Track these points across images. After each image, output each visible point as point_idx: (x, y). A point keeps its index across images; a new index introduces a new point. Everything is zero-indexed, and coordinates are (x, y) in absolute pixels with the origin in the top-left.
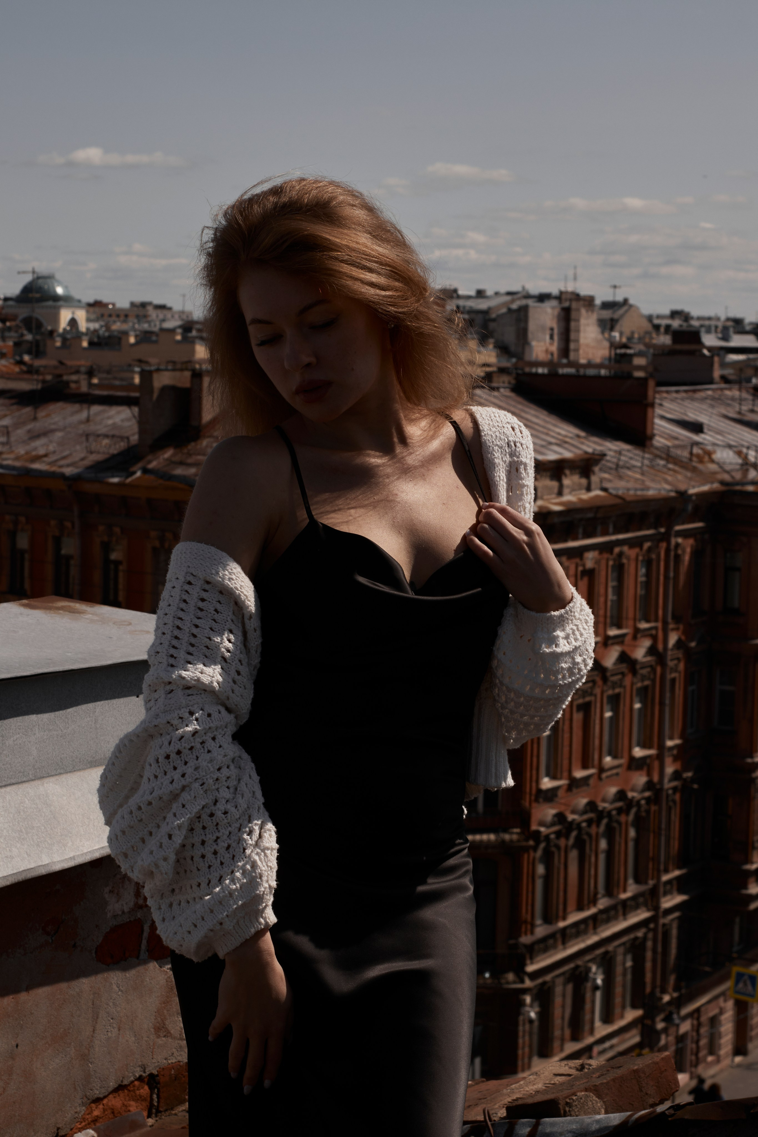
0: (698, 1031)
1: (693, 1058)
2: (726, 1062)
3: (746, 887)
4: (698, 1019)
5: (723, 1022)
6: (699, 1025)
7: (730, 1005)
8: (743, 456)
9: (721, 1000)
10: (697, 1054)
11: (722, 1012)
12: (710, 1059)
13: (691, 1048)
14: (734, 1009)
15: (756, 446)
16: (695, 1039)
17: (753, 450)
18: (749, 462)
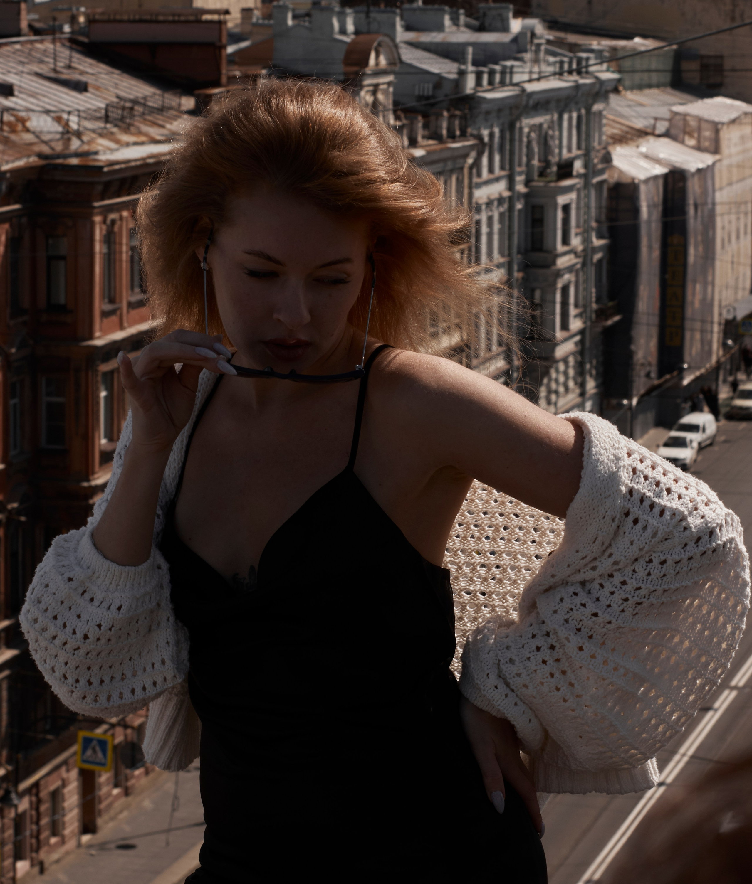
0: (37, 809)
1: (34, 841)
2: (71, 844)
4: (37, 795)
5: (67, 796)
6: (39, 801)
7: (74, 774)
8: (63, 123)
9: (63, 770)
10: (37, 837)
11: (64, 784)
12: (53, 840)
13: (30, 828)
14: (78, 780)
15: (79, 111)
16: (35, 819)
17: (75, 115)
18: (70, 130)
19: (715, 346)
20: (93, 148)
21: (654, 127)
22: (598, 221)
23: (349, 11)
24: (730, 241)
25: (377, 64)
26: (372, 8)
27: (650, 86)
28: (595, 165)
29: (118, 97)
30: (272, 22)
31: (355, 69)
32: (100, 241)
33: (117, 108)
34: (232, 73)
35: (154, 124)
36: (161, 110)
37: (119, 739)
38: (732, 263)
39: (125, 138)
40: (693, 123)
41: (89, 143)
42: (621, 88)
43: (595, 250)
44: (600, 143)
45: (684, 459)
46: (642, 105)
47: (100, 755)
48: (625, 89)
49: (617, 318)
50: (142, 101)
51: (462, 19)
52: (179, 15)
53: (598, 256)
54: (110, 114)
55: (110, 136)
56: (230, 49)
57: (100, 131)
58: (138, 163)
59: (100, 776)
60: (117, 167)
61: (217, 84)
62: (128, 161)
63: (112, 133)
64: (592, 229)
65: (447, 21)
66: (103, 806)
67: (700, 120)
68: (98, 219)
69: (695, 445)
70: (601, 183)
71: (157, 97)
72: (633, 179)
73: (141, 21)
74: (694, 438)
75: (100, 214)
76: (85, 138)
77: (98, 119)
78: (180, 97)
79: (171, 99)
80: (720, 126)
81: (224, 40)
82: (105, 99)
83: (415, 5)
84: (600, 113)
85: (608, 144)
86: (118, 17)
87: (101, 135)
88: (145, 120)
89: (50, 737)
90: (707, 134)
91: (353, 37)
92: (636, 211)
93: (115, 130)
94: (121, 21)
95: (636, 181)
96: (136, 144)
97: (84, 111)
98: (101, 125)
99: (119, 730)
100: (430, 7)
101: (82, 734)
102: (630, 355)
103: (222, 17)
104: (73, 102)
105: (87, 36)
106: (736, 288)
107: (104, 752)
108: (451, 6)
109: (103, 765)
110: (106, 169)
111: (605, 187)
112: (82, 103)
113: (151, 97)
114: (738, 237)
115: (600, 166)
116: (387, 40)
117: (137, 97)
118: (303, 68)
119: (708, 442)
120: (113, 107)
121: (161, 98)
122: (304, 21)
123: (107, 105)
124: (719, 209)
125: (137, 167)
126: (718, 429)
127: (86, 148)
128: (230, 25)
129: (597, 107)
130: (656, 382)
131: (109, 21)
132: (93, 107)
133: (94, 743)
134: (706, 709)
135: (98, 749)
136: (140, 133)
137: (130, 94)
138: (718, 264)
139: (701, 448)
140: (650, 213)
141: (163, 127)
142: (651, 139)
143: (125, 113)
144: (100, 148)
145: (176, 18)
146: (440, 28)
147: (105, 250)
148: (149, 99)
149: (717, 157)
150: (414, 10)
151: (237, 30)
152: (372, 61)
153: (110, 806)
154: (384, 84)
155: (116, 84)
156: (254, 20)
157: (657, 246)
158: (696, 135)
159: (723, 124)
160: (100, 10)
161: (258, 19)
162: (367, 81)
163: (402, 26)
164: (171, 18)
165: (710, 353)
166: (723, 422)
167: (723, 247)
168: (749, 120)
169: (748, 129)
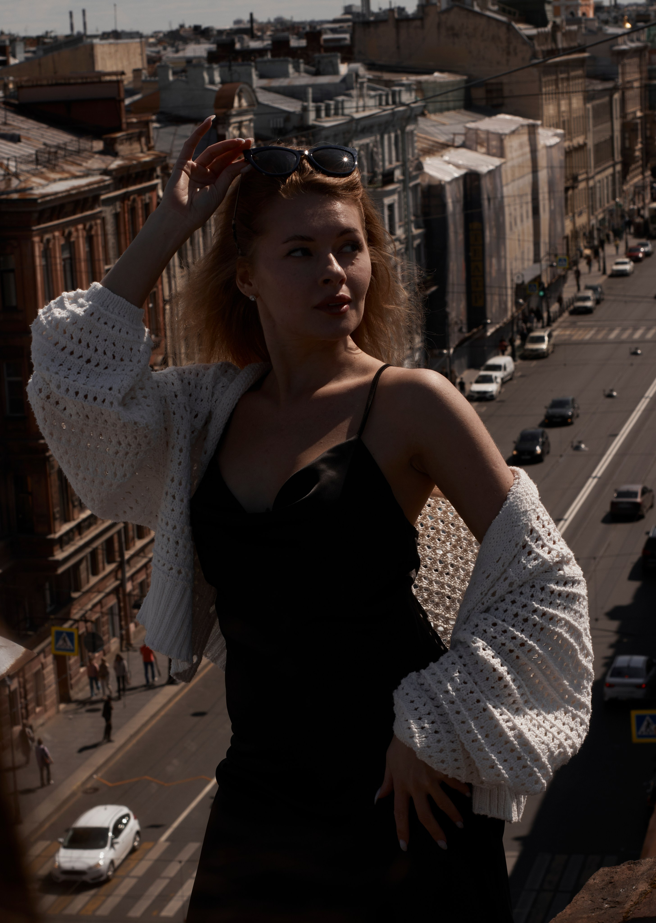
0: (24, 687)
1: (24, 711)
2: (51, 712)
3: (52, 554)
4: (23, 676)
5: (46, 676)
7: (50, 659)
8: (4, 167)
9: (42, 656)
10: (26, 707)
11: (43, 667)
12: (38, 710)
13: (20, 702)
14: (53, 663)
15: (15, 157)
16: (23, 695)
17: (12, 161)
18: (10, 172)
19: (509, 304)
20: (29, 185)
21: (453, 140)
22: (415, 215)
23: (215, 66)
24: (515, 224)
25: (240, 106)
26: (233, 63)
27: (448, 109)
28: (410, 173)
29: (45, 144)
30: (157, 79)
31: (223, 110)
32: (40, 256)
33: (44, 153)
34: (129, 121)
35: (74, 163)
36: (78, 152)
37: (82, 630)
38: (519, 240)
39: (53, 176)
40: (483, 136)
41: (25, 181)
42: (426, 112)
43: (414, 238)
44: (413, 156)
45: (492, 392)
46: (444, 124)
47: (69, 643)
48: (430, 112)
49: (434, 289)
50: (63, 146)
51: (302, 67)
52: (86, 78)
53: (417, 242)
54: (39, 158)
55: (40, 175)
56: (127, 101)
57: (33, 172)
58: (64, 194)
59: (70, 659)
60: (48, 198)
61: (119, 129)
62: (56, 193)
63: (42, 173)
64: (412, 222)
65: (291, 69)
66: (73, 681)
67: (488, 132)
68: (36, 239)
69: (499, 380)
70: (416, 186)
71: (74, 143)
72: (440, 181)
73: (57, 84)
74: (498, 375)
75: (38, 235)
76: (22, 178)
77: (31, 162)
78: (92, 141)
79: (85, 144)
80: (503, 137)
81: (122, 95)
82: (35, 146)
83: (265, 58)
84: (412, 133)
85: (419, 156)
86: (39, 83)
87: (34, 175)
88: (67, 160)
89: (30, 633)
90: (494, 143)
91: (220, 86)
92: (444, 205)
93: (44, 170)
94: (41, 86)
95: (443, 183)
96: (61, 179)
97: (20, 157)
98: (32, 167)
99: (82, 624)
100: (276, 59)
101: (54, 629)
102: (446, 315)
103: (119, 78)
104: (10, 150)
105: (17, 99)
106: (523, 259)
107: (72, 641)
108: (293, 57)
109: (72, 651)
110: (39, 201)
111: (419, 189)
112: (17, 151)
113: (70, 142)
114: (522, 221)
115: (414, 173)
116: (246, 86)
117: (59, 144)
118: (183, 113)
119: (509, 377)
120: (41, 152)
121: (77, 143)
122: (182, 76)
123: (37, 151)
124: (506, 201)
125: (63, 197)
126: (516, 367)
127: (23, 185)
128: (126, 83)
129: (409, 128)
130: (467, 335)
131: (33, 86)
132: (26, 154)
133: (64, 634)
135: (67, 639)
136: (63, 171)
137: (53, 141)
138: (508, 242)
139: (504, 382)
140: (454, 207)
141: (80, 165)
142: (452, 151)
143: (51, 157)
144: (34, 185)
145: (84, 81)
146: (286, 75)
147: (44, 263)
148: (68, 144)
149: (503, 160)
150: (265, 62)
151: (131, 86)
152: (236, 104)
153: (79, 681)
154: (246, 121)
155: (42, 135)
156: (143, 78)
157: (461, 231)
158: (485, 144)
159: (506, 135)
160: (25, 78)
161: (146, 77)
162: (234, 120)
163: (257, 75)
164: (80, 81)
165: (506, 310)
166: (519, 362)
167: (511, 229)
168: (526, 130)
169: (525, 138)
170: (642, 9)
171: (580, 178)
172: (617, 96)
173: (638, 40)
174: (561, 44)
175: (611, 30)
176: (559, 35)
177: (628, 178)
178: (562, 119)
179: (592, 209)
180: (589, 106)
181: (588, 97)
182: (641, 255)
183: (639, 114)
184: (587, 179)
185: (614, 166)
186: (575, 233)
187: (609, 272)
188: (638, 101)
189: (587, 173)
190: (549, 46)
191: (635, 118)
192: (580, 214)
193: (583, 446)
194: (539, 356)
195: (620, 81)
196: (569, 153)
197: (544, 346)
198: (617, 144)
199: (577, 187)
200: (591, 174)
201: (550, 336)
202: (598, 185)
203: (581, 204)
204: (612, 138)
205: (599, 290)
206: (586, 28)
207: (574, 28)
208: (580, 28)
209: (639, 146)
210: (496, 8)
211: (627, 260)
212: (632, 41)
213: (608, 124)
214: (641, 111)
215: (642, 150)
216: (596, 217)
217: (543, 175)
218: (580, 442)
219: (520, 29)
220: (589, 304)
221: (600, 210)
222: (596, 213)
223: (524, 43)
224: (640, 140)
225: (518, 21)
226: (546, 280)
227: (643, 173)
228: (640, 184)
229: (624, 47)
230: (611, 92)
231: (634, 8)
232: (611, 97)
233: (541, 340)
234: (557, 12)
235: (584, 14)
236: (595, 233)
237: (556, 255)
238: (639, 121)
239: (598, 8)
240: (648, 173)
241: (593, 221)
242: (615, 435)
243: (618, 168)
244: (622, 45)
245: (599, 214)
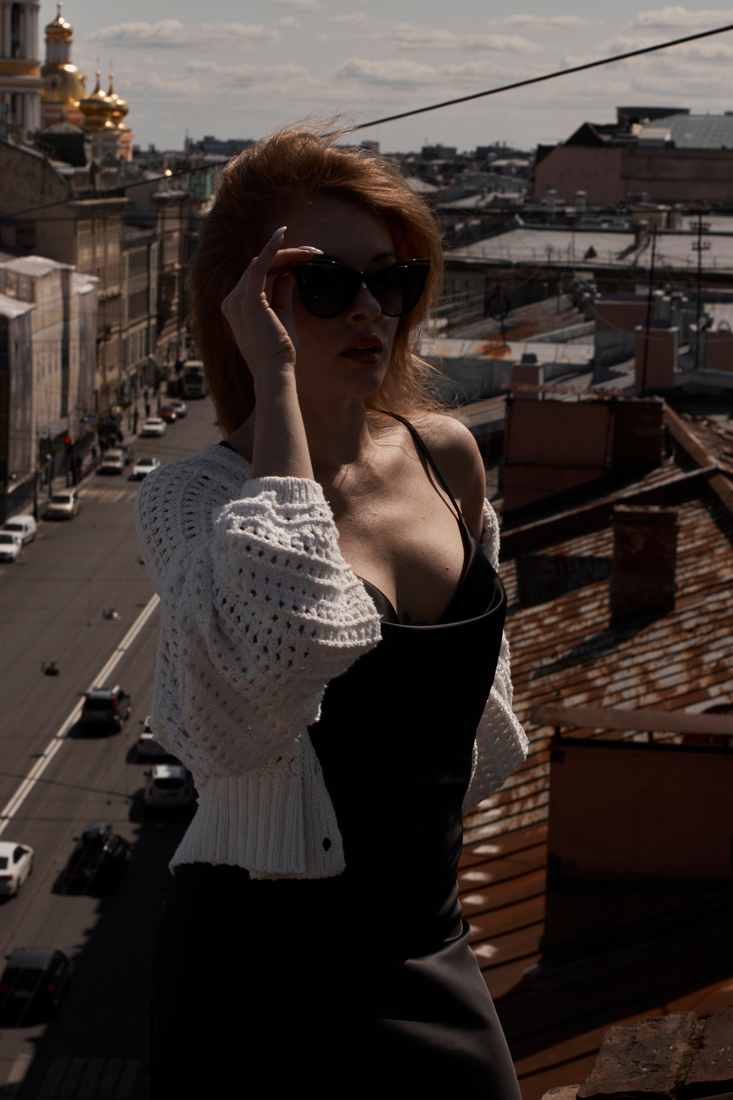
19: (33, 460)
24: (43, 374)
38: (46, 392)
40: (12, 277)
45: (11, 554)
67: (18, 274)
69: (19, 541)
74: (18, 535)
80: (35, 280)
90: (25, 286)
106: (49, 412)
114: (50, 371)
119: (30, 539)
124: (35, 347)
126: (39, 528)
134: (38, 755)
138: (35, 393)
139: (25, 544)
149: (33, 305)
158: (15, 287)
159: (37, 278)
165: (29, 466)
166: (41, 523)
167: (38, 379)
168: (59, 274)
169: (57, 283)
170: (183, 158)
171: (114, 329)
172: (155, 246)
173: (180, 188)
174: (100, 186)
175: (152, 176)
176: (98, 177)
177: (163, 333)
178: (96, 266)
179: (124, 364)
180: (126, 254)
181: (125, 245)
182: (174, 416)
183: (177, 266)
184: (120, 332)
185: (149, 319)
186: (106, 388)
187: (139, 431)
188: (176, 253)
189: (120, 325)
190: (86, 187)
191: (173, 270)
192: (111, 368)
193: (115, 615)
194: (63, 517)
195: (159, 230)
196: (103, 302)
197: (69, 507)
198: (153, 297)
199: (109, 339)
200: (125, 326)
201: (75, 496)
202: (131, 339)
203: (113, 358)
204: (148, 289)
205: (129, 449)
206: (126, 172)
207: (114, 170)
208: (119, 171)
209: (176, 300)
210: (31, 142)
211: (159, 420)
212: (173, 189)
213: (145, 275)
214: (180, 263)
215: (179, 305)
216: (128, 373)
217: (75, 324)
218: (112, 611)
219: (57, 167)
220: (118, 464)
221: (131, 366)
222: (128, 368)
223: (60, 182)
224: (176, 294)
225: (56, 158)
226: (73, 436)
227: (178, 329)
228: (175, 340)
229: (165, 195)
230: (149, 241)
231: (173, 155)
232: (149, 246)
233: (65, 500)
234: (95, 152)
235: (122, 157)
236: (126, 390)
237: (85, 411)
238: (176, 274)
239: (136, 153)
240: (184, 330)
241: (125, 377)
242: (143, 606)
243: (153, 322)
244: (162, 192)
245: (131, 369)
